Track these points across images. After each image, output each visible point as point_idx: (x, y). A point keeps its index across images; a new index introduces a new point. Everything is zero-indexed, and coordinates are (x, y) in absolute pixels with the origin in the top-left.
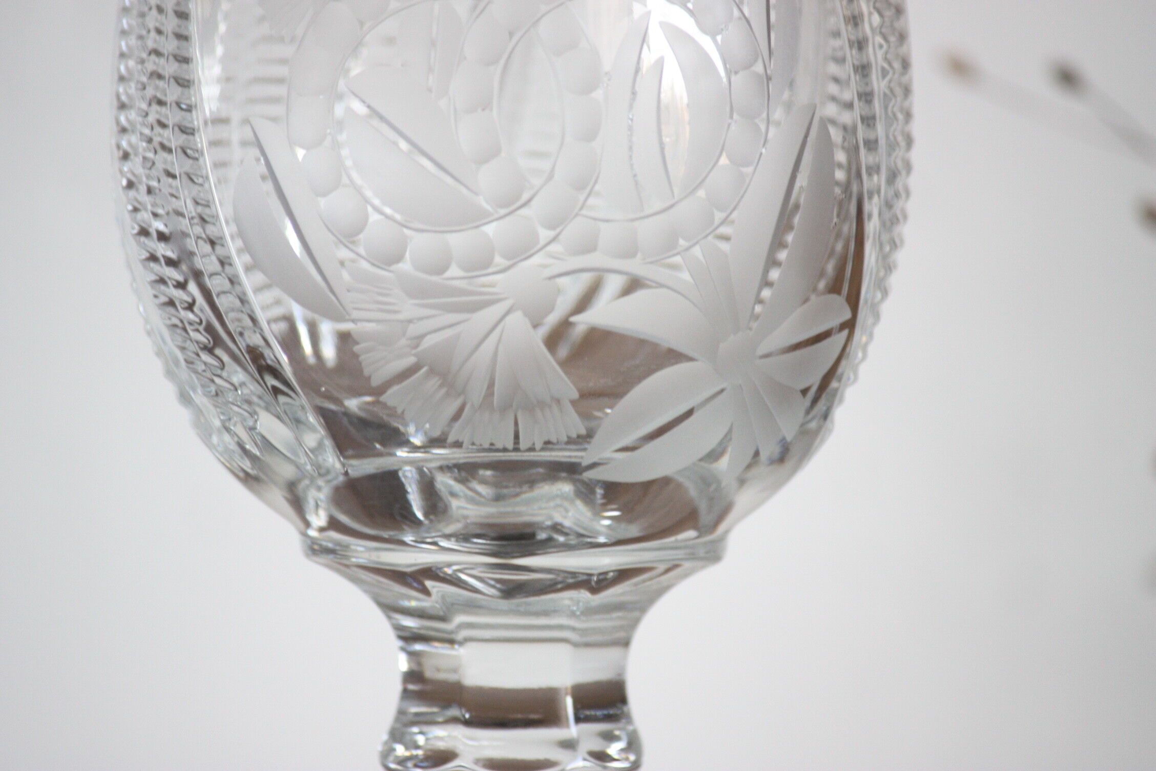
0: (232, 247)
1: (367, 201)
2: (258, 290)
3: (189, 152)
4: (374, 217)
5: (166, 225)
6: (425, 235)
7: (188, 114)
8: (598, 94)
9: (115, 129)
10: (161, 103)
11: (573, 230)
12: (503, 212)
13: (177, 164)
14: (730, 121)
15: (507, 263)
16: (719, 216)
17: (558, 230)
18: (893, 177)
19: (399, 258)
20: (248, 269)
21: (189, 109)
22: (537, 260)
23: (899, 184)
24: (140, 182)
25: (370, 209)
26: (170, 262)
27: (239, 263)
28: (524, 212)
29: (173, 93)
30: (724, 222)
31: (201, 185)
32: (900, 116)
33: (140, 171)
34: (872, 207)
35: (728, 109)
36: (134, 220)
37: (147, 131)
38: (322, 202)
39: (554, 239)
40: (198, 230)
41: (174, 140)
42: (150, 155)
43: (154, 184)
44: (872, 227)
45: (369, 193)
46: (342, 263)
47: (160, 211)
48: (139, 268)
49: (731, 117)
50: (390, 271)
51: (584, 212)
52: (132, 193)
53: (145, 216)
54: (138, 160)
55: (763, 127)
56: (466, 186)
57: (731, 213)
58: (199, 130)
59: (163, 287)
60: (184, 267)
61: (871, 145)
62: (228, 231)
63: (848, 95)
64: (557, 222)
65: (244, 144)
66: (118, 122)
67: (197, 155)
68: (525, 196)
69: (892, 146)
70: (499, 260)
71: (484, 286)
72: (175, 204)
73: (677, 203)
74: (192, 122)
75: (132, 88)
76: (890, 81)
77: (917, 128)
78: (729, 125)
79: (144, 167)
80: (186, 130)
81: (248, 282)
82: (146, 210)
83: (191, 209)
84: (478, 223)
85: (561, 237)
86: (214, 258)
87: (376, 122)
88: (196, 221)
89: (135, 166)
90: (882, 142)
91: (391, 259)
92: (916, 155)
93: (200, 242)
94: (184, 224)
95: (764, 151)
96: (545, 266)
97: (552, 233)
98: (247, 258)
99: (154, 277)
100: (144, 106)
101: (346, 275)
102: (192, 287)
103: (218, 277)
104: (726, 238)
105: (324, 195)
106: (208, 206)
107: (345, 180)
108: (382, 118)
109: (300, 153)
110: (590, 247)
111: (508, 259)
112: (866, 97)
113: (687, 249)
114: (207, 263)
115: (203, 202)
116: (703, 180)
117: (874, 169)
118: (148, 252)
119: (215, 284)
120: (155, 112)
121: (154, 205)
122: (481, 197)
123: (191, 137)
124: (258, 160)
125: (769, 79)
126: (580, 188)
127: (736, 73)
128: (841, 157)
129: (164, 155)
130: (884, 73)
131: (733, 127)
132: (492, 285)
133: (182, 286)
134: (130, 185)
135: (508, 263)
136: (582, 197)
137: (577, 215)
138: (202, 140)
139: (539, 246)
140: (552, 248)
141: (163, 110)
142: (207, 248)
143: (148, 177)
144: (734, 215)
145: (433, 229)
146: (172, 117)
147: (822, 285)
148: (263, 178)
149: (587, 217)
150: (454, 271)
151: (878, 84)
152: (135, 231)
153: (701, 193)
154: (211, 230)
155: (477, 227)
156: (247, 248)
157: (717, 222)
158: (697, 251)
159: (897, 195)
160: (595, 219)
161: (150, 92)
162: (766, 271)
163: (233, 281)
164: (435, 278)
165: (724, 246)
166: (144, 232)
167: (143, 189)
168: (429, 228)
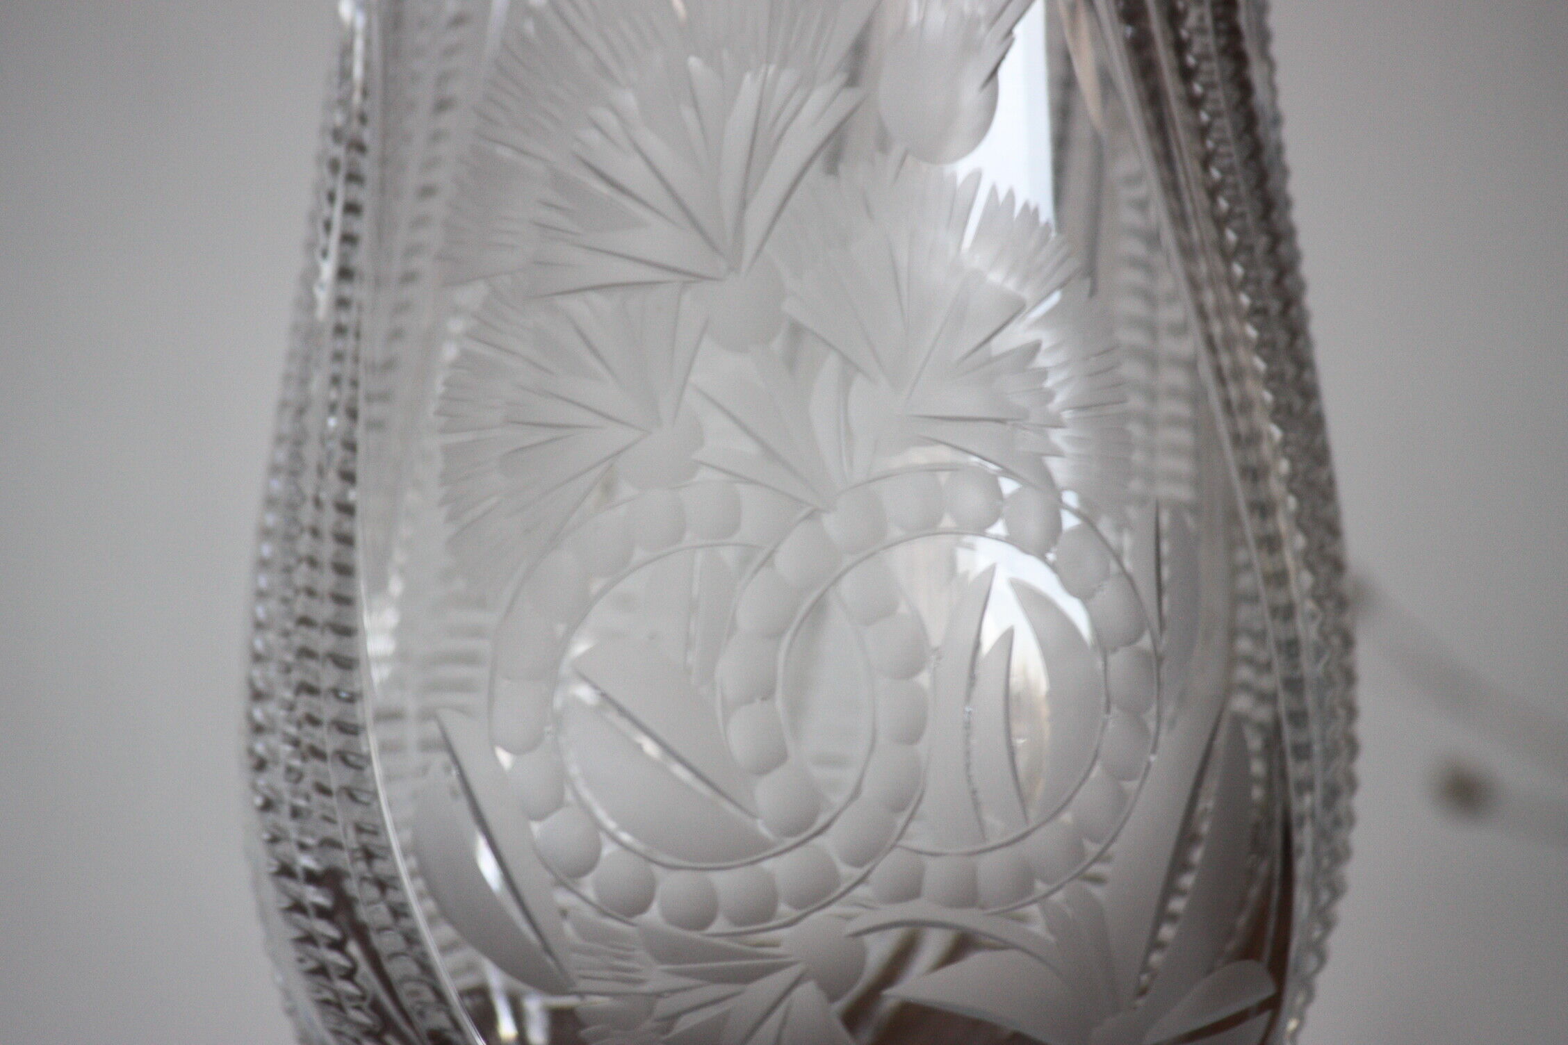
0: (410, 888)
1: (598, 826)
2: (445, 949)
3: (352, 758)
4: (608, 849)
5: (317, 860)
6: (681, 875)
7: (349, 706)
8: (924, 679)
9: (244, 726)
10: (312, 690)
11: (888, 867)
12: (791, 841)
13: (336, 776)
14: (1105, 716)
15: (795, 913)
16: (1092, 848)
17: (867, 868)
18: (1333, 794)
19: (643, 907)
20: (431, 920)
21: (352, 699)
22: (834, 909)
23: (1341, 804)
24: (281, 801)
25: (603, 836)
26: (322, 913)
27: (420, 911)
28: (817, 841)
29: (328, 676)
30: (1100, 858)
31: (367, 804)
32: (1341, 712)
33: (283, 785)
34: (1304, 838)
35: (1103, 700)
36: (273, 855)
37: (292, 730)
38: (536, 827)
39: (862, 880)
40: (361, 866)
41: (331, 741)
42: (296, 763)
43: (301, 803)
44: (1302, 866)
45: (601, 814)
46: (564, 913)
47: (310, 841)
48: (278, 920)
49: (1108, 710)
50: (633, 925)
51: (902, 842)
52: (270, 816)
53: (285, 849)
54: (280, 770)
55: (1152, 725)
56: (739, 806)
57: (1107, 846)
58: (364, 728)
59: (310, 948)
60: (341, 918)
61: (1303, 752)
62: (403, 867)
63: (1268, 682)
64: (866, 856)
65: (426, 746)
66: (250, 717)
67: (360, 763)
68: (821, 820)
69: (1330, 754)
70: (785, 911)
71: (762, 945)
72: (331, 831)
73: (1034, 830)
74: (354, 716)
75: (272, 671)
76: (1328, 664)
77: (1364, 729)
78: (1105, 724)
79: (287, 780)
80: (348, 729)
81: (431, 938)
82: (287, 839)
83: (351, 840)
84: (755, 857)
85: (872, 877)
86: (383, 908)
87: (612, 716)
88: (359, 855)
89: (275, 779)
90: (1317, 748)
91: (635, 906)
92: (1364, 767)
93: (366, 886)
94: (342, 859)
95: (1153, 758)
96: (849, 918)
97: (858, 873)
98: (430, 904)
99: (297, 934)
100: (288, 695)
101: (568, 928)
102: (353, 948)
103: (390, 932)
104: (1097, 880)
105: (540, 817)
106: (375, 833)
107: (569, 796)
108: (622, 711)
109: (505, 758)
110: (911, 892)
111: (797, 907)
112: (1294, 685)
113: (1046, 896)
114: (372, 912)
115: (370, 828)
116: (1070, 799)
117: (1306, 786)
118: (290, 896)
119: (386, 943)
120: (305, 704)
121: (302, 832)
122: (759, 822)
123: (351, 738)
124: (448, 770)
125: (1160, 660)
126: (898, 808)
127: (1115, 650)
128: (1258, 767)
129: (315, 763)
130: (1319, 653)
131: (1111, 726)
132: (775, 945)
133: (338, 946)
134: (268, 806)
135: (798, 913)
136: (901, 821)
137: (893, 847)
138: (371, 742)
139: (842, 889)
140: (861, 891)
141: (314, 701)
142: (373, 892)
143: (295, 794)
144: (1114, 848)
145: (693, 865)
146: (329, 709)
147: (1231, 946)
148: (454, 794)
149: (907, 849)
150: (720, 925)
151: (1310, 668)
152: (274, 869)
153: (1067, 817)
154: (380, 867)
155: (753, 863)
156: (432, 891)
157: (1089, 859)
158: (1058, 897)
159: (1337, 823)
160: (919, 852)
161: (296, 676)
162: (1157, 926)
163: (412, 938)
164: (695, 935)
165: (1097, 891)
166: (286, 871)
167: (285, 810)
168: (686, 863)
